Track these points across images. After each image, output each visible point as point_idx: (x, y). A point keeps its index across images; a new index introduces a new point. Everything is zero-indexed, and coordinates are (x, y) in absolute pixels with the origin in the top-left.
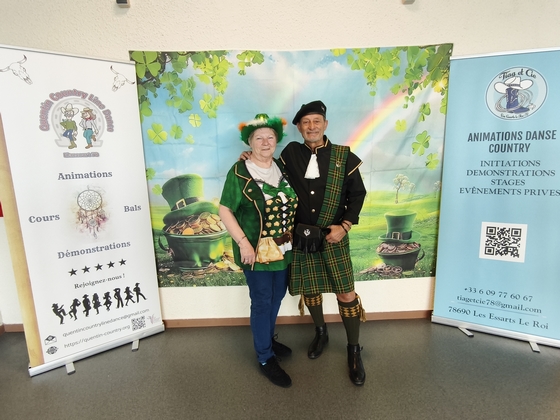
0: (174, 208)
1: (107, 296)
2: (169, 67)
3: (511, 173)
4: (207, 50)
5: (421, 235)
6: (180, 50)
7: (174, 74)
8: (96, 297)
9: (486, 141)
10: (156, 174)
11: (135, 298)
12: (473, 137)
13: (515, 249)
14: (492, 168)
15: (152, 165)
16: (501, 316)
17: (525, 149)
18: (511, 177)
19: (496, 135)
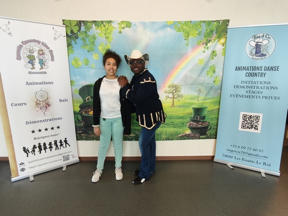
0: (85, 101)
1: (50, 144)
2: (83, 28)
3: (256, 87)
4: (103, 20)
5: (210, 118)
6: (88, 20)
7: (86, 32)
8: (45, 144)
9: (244, 71)
10: (76, 83)
11: (64, 145)
12: (238, 69)
13: (256, 126)
14: (247, 85)
15: (74, 78)
16: (248, 160)
17: (263, 75)
18: (256, 90)
19: (249, 68)
